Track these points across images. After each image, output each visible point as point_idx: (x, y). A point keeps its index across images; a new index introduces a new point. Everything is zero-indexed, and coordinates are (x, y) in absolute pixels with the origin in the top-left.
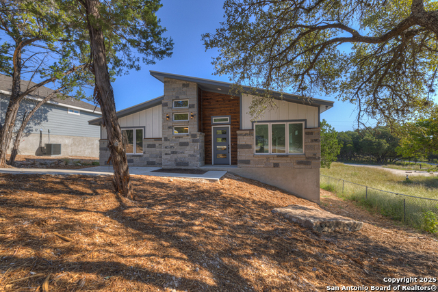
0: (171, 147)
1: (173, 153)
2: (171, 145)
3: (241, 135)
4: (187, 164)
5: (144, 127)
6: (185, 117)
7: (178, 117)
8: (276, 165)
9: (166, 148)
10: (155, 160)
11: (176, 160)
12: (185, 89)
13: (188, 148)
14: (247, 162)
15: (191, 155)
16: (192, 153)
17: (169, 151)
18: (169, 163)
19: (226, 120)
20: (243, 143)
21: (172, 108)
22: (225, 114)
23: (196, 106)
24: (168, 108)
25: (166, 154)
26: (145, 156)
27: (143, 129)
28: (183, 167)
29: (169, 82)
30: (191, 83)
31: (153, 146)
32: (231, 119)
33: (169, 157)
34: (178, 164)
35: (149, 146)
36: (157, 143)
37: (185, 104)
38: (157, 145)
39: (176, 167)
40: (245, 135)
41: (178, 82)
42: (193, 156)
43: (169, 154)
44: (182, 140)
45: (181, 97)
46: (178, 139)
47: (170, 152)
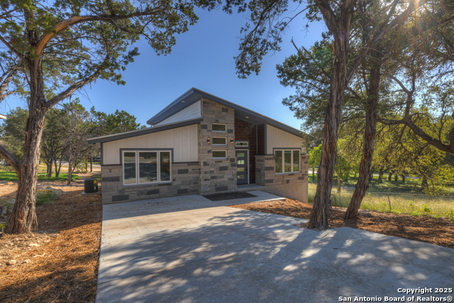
0: (211, 172)
1: (213, 178)
2: (211, 169)
3: (267, 159)
4: (226, 188)
5: (172, 149)
6: (223, 141)
7: (216, 141)
8: (288, 181)
9: (205, 173)
10: (187, 187)
11: (216, 185)
12: (224, 114)
13: (227, 172)
14: (271, 181)
15: (230, 179)
16: (231, 176)
17: (208, 176)
18: (209, 189)
19: (246, 144)
20: (269, 166)
21: (211, 131)
22: (244, 139)
23: (234, 131)
24: (208, 131)
25: (205, 180)
26: (175, 183)
27: (170, 151)
28: (223, 192)
29: (208, 103)
30: (229, 109)
31: (186, 171)
32: (250, 144)
33: (208, 183)
34: (218, 189)
35: (180, 172)
36: (190, 168)
37: (222, 128)
38: (190, 170)
39: (216, 192)
40: (270, 159)
41: (218, 105)
42: (232, 179)
43: (209, 180)
44: (221, 165)
45: (220, 121)
46: (217, 164)
47: (209, 178)
